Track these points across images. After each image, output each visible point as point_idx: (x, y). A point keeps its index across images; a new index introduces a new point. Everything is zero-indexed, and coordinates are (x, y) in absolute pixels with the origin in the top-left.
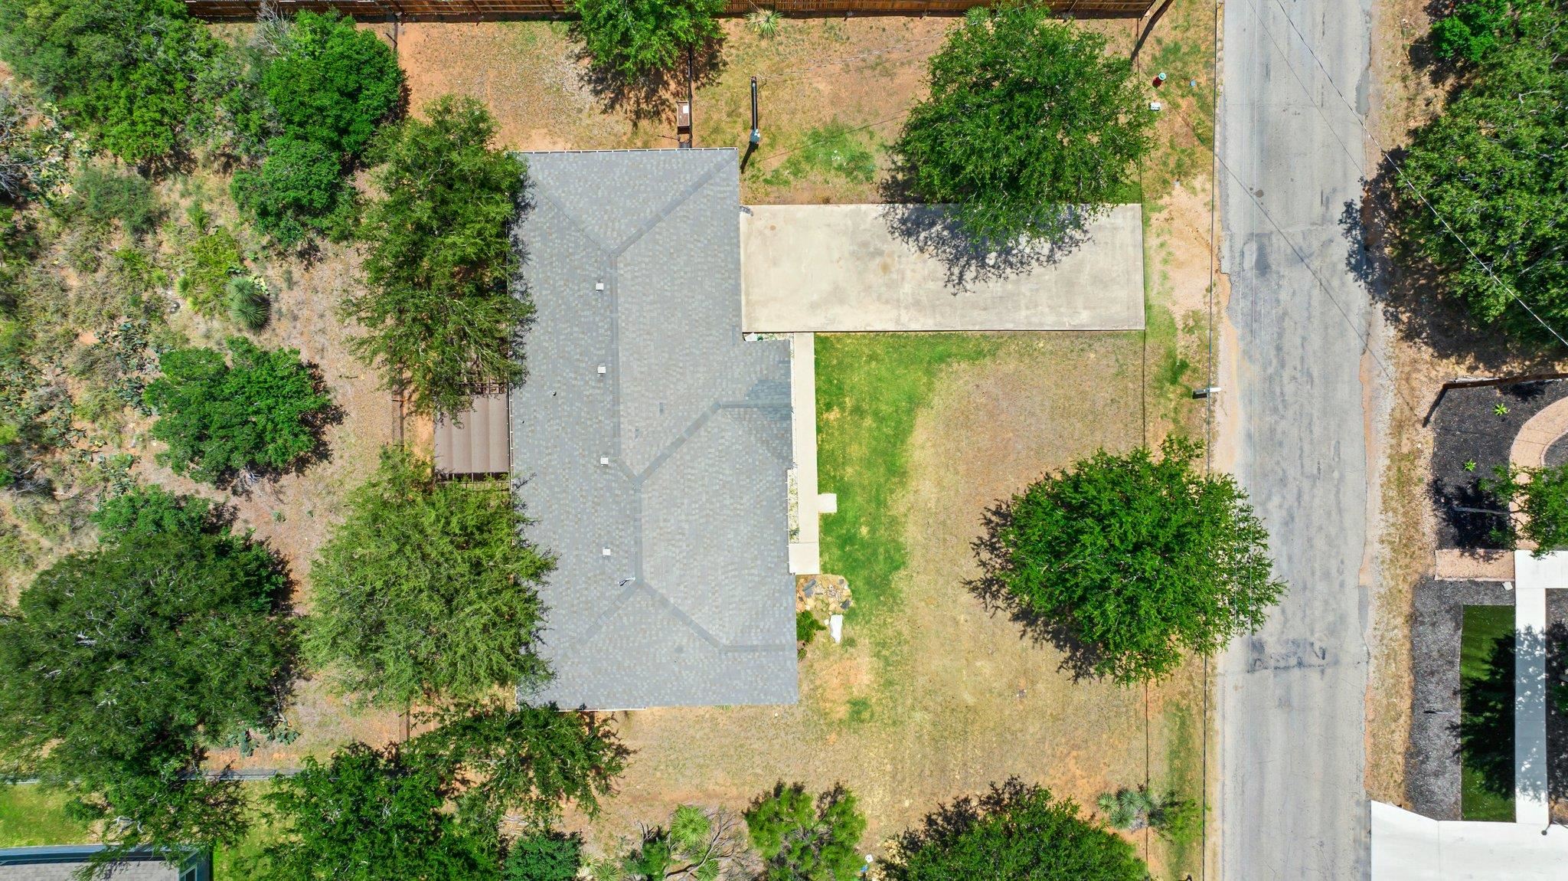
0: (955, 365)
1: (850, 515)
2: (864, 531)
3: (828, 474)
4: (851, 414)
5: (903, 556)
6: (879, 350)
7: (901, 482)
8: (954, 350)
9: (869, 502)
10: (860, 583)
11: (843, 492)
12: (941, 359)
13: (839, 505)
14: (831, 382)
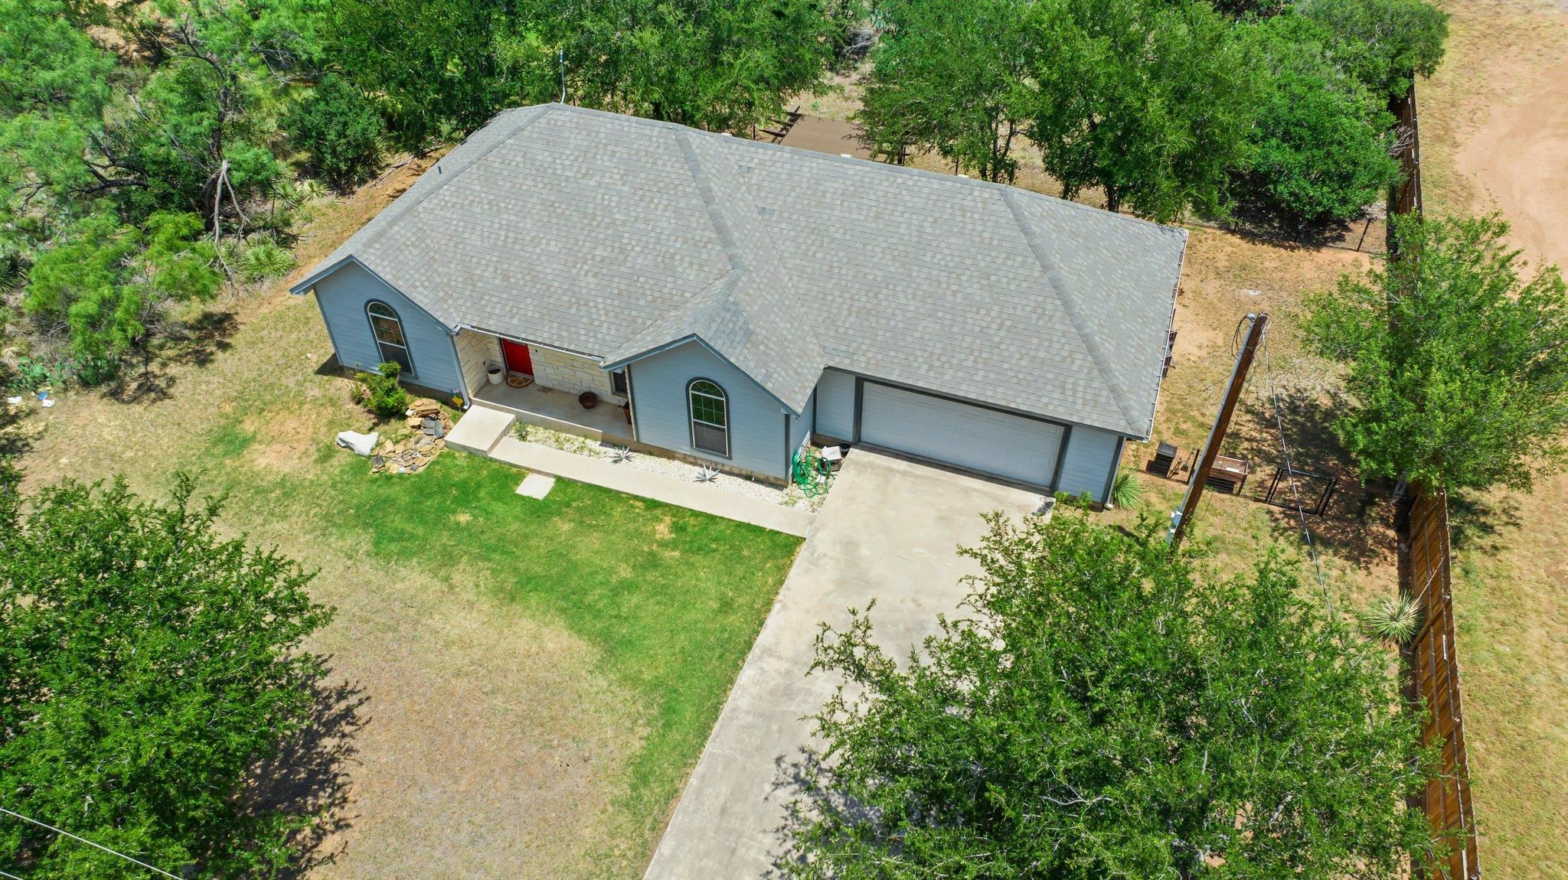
0: (645, 732)
1: (498, 507)
2: (464, 518)
3: (580, 498)
4: (652, 554)
5: (388, 558)
6: (734, 620)
7: (502, 590)
8: (675, 736)
9: (501, 538)
10: (395, 491)
11: (538, 510)
12: (668, 710)
13: (522, 498)
14: (715, 540)
